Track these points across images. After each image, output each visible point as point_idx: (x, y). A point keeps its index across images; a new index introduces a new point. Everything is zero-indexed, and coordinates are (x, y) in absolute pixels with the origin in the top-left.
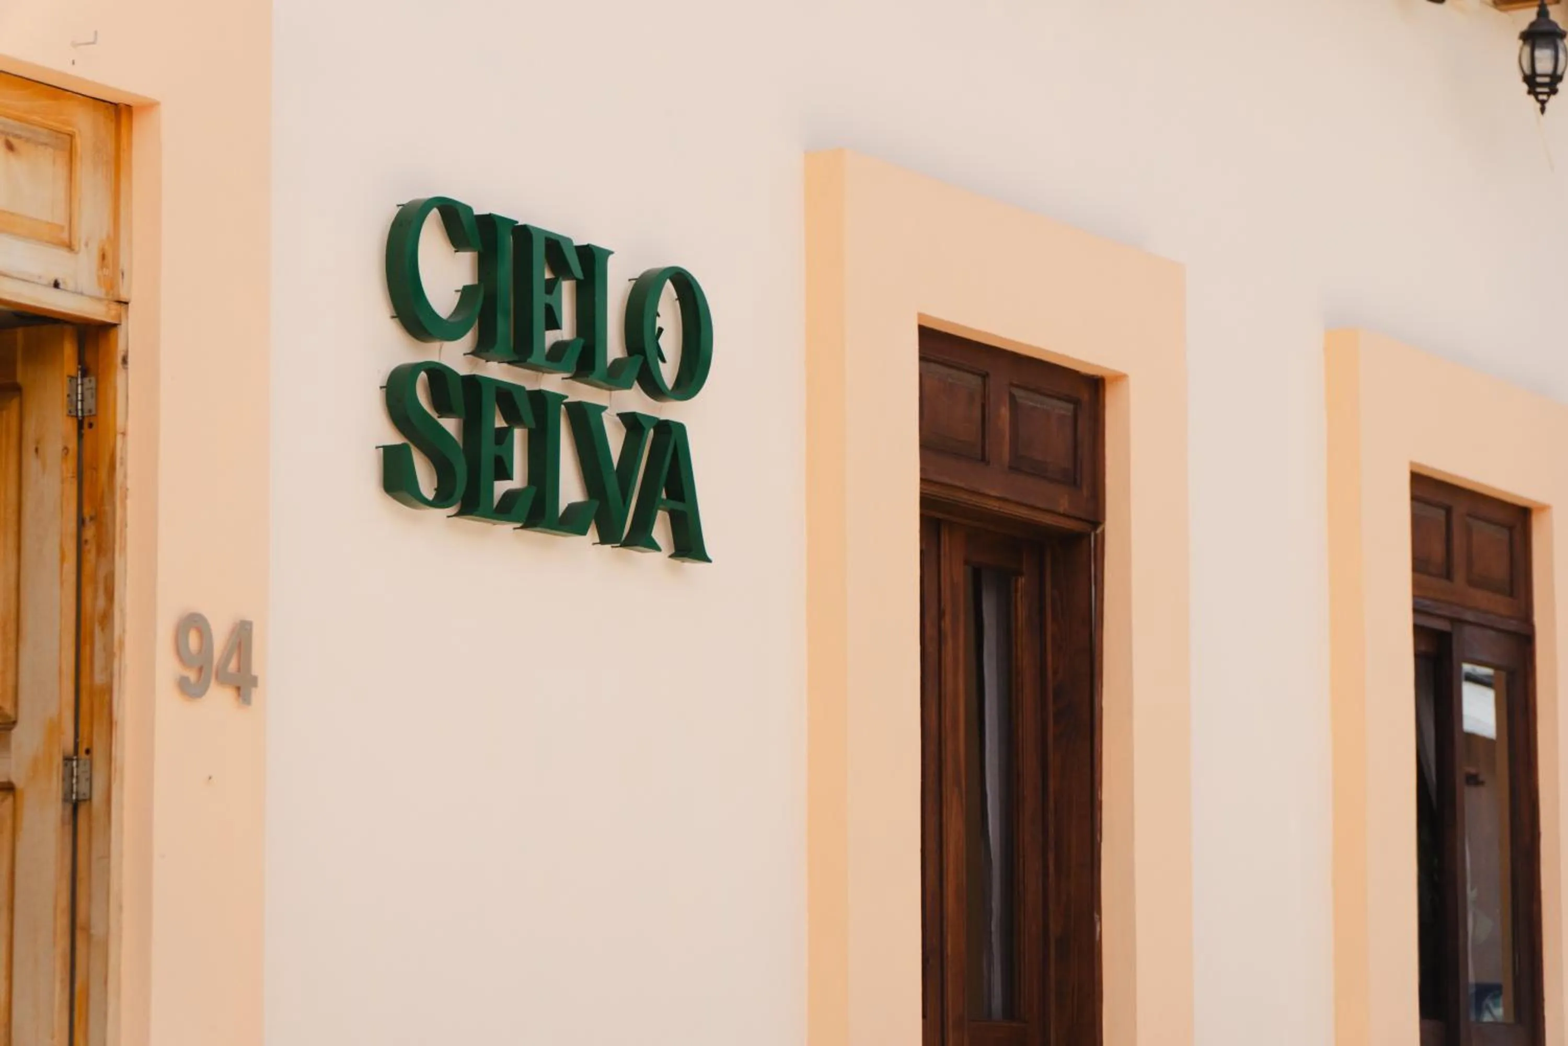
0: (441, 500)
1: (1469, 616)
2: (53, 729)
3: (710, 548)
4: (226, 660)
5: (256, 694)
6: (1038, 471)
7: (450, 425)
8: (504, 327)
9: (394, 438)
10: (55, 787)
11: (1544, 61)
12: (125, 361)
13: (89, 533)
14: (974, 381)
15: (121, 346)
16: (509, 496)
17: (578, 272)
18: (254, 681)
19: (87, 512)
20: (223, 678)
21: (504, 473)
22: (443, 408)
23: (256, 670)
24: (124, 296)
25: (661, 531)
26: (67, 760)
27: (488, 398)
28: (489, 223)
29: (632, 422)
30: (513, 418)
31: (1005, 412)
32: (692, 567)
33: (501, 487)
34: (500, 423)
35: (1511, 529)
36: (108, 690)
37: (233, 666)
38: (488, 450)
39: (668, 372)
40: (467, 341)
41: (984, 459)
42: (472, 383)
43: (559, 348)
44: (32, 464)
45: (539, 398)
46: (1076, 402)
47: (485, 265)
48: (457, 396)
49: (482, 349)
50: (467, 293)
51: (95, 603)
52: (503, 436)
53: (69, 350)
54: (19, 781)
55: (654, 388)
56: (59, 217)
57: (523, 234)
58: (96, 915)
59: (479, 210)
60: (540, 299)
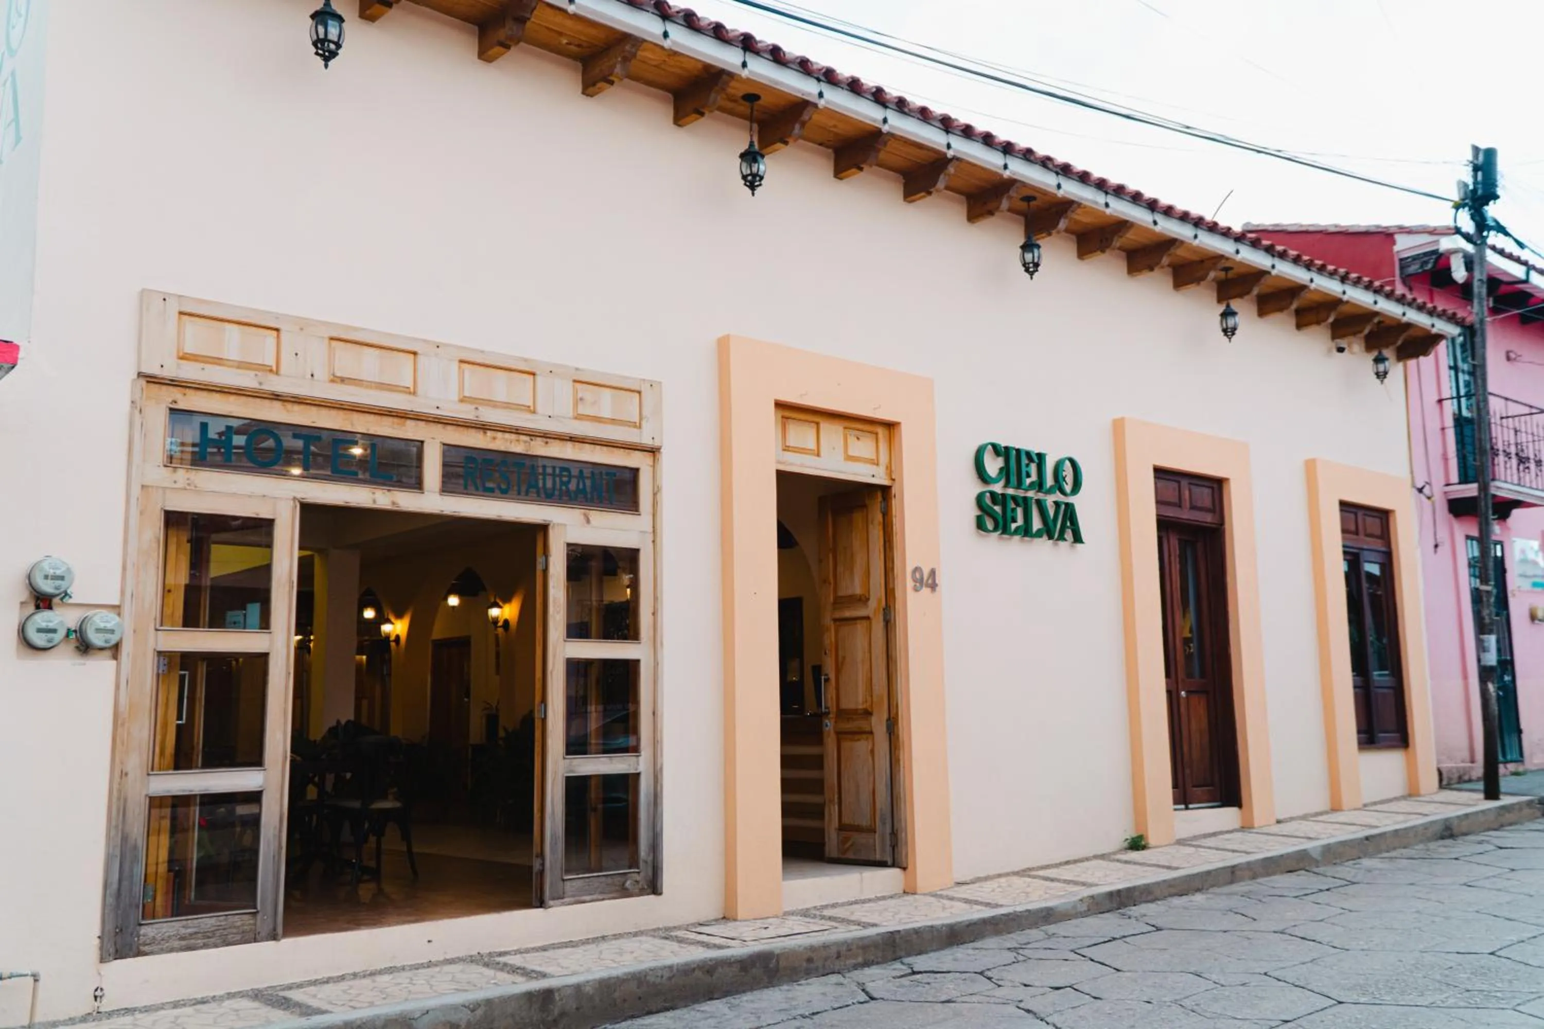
0: (996, 529)
1: (1365, 547)
2: (879, 601)
3: (1084, 540)
4: (928, 580)
5: (938, 589)
6: (1200, 509)
7: (997, 509)
8: (1013, 479)
9: (979, 513)
10: (881, 618)
11: (1381, 368)
12: (895, 496)
13: (887, 545)
14: (1176, 485)
15: (893, 492)
16: (1017, 529)
17: (1036, 460)
18: (937, 585)
19: (887, 539)
20: (927, 586)
21: (1014, 520)
22: (994, 502)
23: (937, 581)
24: (893, 477)
25: (1069, 535)
26: (884, 609)
27: (1009, 500)
28: (1007, 449)
29: (1057, 504)
30: (1017, 505)
31: (1187, 493)
32: (1079, 545)
33: (1014, 526)
34: (1013, 506)
35: (1381, 519)
36: (894, 589)
37: (930, 581)
38: (1009, 514)
39: (1068, 488)
40: (1002, 483)
41: (1180, 506)
42: (1003, 495)
43: (1032, 484)
44: (871, 526)
45: (1025, 499)
46: (1212, 488)
47: (1007, 461)
48: (1021, 502)
49: (1006, 485)
50: (1001, 469)
51: (889, 565)
52: (1013, 510)
53: (879, 494)
54: (871, 616)
55: (1063, 492)
56: (874, 457)
57: (1018, 451)
58: (894, 653)
59: (1003, 445)
60: (1024, 469)
